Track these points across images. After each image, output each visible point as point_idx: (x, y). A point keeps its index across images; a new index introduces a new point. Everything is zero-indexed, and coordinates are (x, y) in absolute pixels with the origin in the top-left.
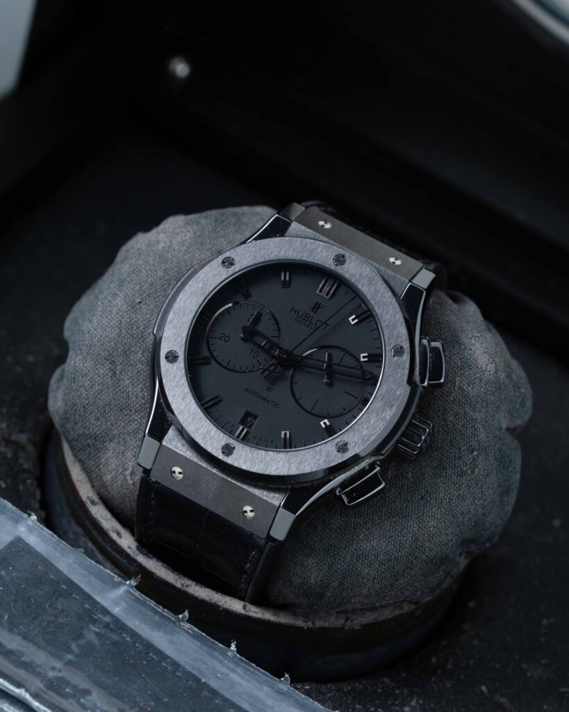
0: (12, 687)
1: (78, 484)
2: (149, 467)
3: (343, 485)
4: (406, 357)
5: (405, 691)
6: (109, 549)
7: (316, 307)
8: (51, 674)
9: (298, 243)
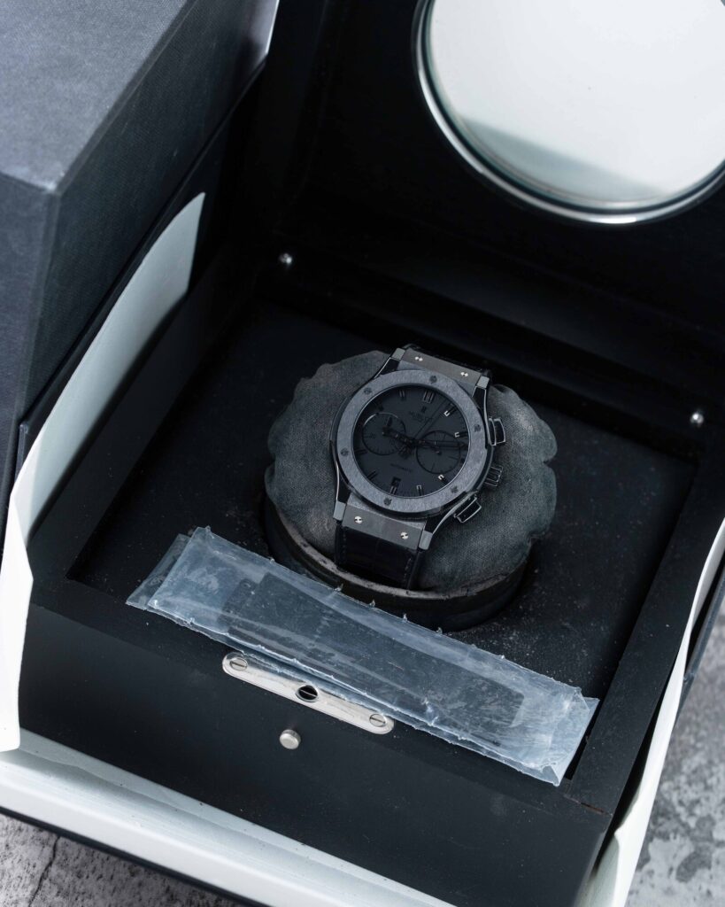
0: (288, 659)
1: (293, 537)
2: (340, 519)
3: (457, 512)
4: (482, 431)
5: (508, 628)
6: (319, 572)
7: (424, 409)
8: (309, 647)
9: (407, 373)
